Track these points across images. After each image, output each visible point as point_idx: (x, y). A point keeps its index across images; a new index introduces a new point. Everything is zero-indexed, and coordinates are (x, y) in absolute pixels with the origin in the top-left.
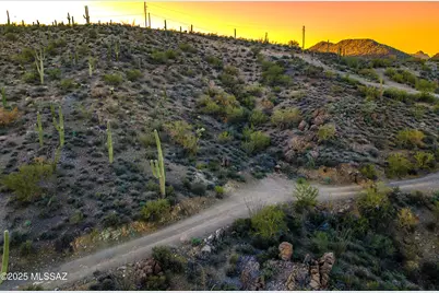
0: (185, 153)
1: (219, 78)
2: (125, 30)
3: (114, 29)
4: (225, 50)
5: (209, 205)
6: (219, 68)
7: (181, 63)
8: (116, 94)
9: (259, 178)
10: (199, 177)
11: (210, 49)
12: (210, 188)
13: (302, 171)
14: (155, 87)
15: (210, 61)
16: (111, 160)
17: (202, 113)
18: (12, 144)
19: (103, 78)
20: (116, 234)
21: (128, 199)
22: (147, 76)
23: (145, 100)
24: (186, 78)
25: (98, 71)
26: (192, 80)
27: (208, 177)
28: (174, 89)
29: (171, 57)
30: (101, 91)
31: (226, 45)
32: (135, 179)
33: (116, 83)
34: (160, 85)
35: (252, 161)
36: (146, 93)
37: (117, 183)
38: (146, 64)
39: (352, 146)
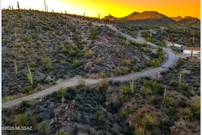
0: (46, 69)
1: (72, 36)
2: (35, 14)
3: (31, 13)
4: (78, 23)
5: (49, 87)
6: (73, 31)
7: (58, 29)
8: (25, 45)
9: (72, 77)
10: (49, 78)
11: (72, 22)
12: (51, 81)
13: (88, 74)
14: (44, 41)
15: (70, 28)
16: (17, 72)
17: (59, 52)
19: (21, 38)
20: (12, 98)
21: (20, 86)
22: (41, 36)
23: (37, 48)
24: (58, 36)
25: (19, 35)
26: (60, 37)
27: (52, 78)
28: (51, 42)
29: (54, 26)
30: (19, 44)
31: (79, 20)
32: (24, 79)
33: (26, 40)
34: (46, 40)
35: (71, 71)
36: (38, 44)
37: (17, 81)
38: (41, 30)
39: (108, 65)
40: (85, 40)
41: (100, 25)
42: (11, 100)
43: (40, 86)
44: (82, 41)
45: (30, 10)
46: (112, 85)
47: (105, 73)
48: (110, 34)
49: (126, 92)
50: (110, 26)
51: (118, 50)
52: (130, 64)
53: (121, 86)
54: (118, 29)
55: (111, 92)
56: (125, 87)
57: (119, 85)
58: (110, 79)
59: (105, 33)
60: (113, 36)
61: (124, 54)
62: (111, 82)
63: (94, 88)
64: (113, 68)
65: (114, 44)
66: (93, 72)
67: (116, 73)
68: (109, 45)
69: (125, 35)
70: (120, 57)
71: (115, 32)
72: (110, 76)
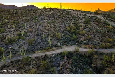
0: (58, 39)
1: (74, 22)
2: (55, 10)
3: (53, 9)
4: (78, 14)
5: (59, 49)
6: (74, 19)
7: (66, 18)
8: (49, 26)
9: (71, 45)
10: (59, 44)
11: (74, 14)
12: (60, 46)
13: (81, 45)
14: (58, 24)
15: (73, 17)
16: (44, 39)
17: (65, 30)
18: (30, 35)
19: (48, 22)
21: (45, 46)
22: (57, 21)
23: (54, 27)
24: (65, 22)
25: (47, 20)
26: (67, 22)
27: (61, 44)
28: (62, 25)
29: (64, 16)
30: (46, 25)
31: (78, 13)
32: (47, 43)
33: (49, 23)
34: (59, 24)
35: (71, 42)
36: (55, 26)
37: (44, 44)
38: (57, 18)
39: (95, 41)
40: (81, 24)
41: (91, 15)
42: (40, 53)
43: (54, 48)
44: (79, 25)
45: (53, 8)
46: (97, 54)
47: (93, 45)
48: (98, 21)
49: (108, 60)
50: (98, 16)
51: (103, 32)
52: (112, 42)
53: (104, 56)
54: (104, 18)
55: (97, 59)
56: (107, 57)
57: (103, 55)
58: (96, 50)
59: (94, 21)
60: (100, 23)
61: (108, 35)
62: (96, 52)
63: (85, 54)
64: (99, 43)
65: (100, 27)
66: (85, 44)
67: (101, 46)
68: (96, 28)
69: (109, 22)
70: (104, 36)
71: (102, 20)
72: (96, 48)
